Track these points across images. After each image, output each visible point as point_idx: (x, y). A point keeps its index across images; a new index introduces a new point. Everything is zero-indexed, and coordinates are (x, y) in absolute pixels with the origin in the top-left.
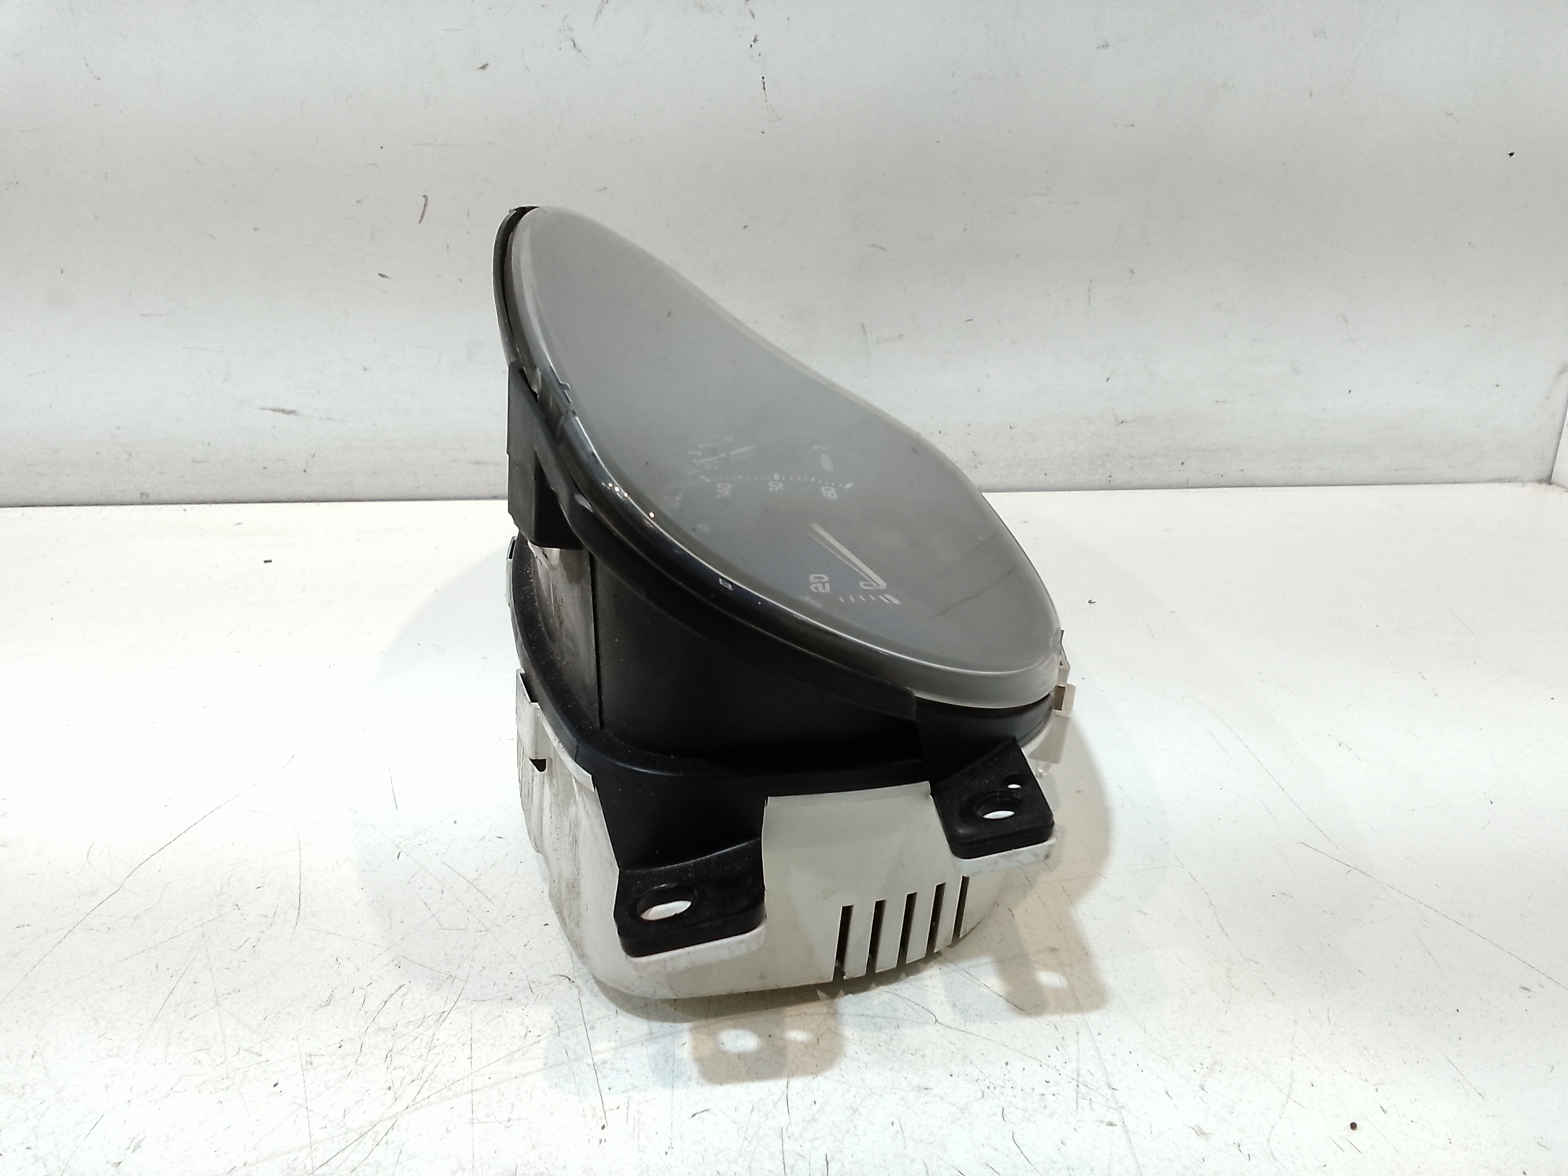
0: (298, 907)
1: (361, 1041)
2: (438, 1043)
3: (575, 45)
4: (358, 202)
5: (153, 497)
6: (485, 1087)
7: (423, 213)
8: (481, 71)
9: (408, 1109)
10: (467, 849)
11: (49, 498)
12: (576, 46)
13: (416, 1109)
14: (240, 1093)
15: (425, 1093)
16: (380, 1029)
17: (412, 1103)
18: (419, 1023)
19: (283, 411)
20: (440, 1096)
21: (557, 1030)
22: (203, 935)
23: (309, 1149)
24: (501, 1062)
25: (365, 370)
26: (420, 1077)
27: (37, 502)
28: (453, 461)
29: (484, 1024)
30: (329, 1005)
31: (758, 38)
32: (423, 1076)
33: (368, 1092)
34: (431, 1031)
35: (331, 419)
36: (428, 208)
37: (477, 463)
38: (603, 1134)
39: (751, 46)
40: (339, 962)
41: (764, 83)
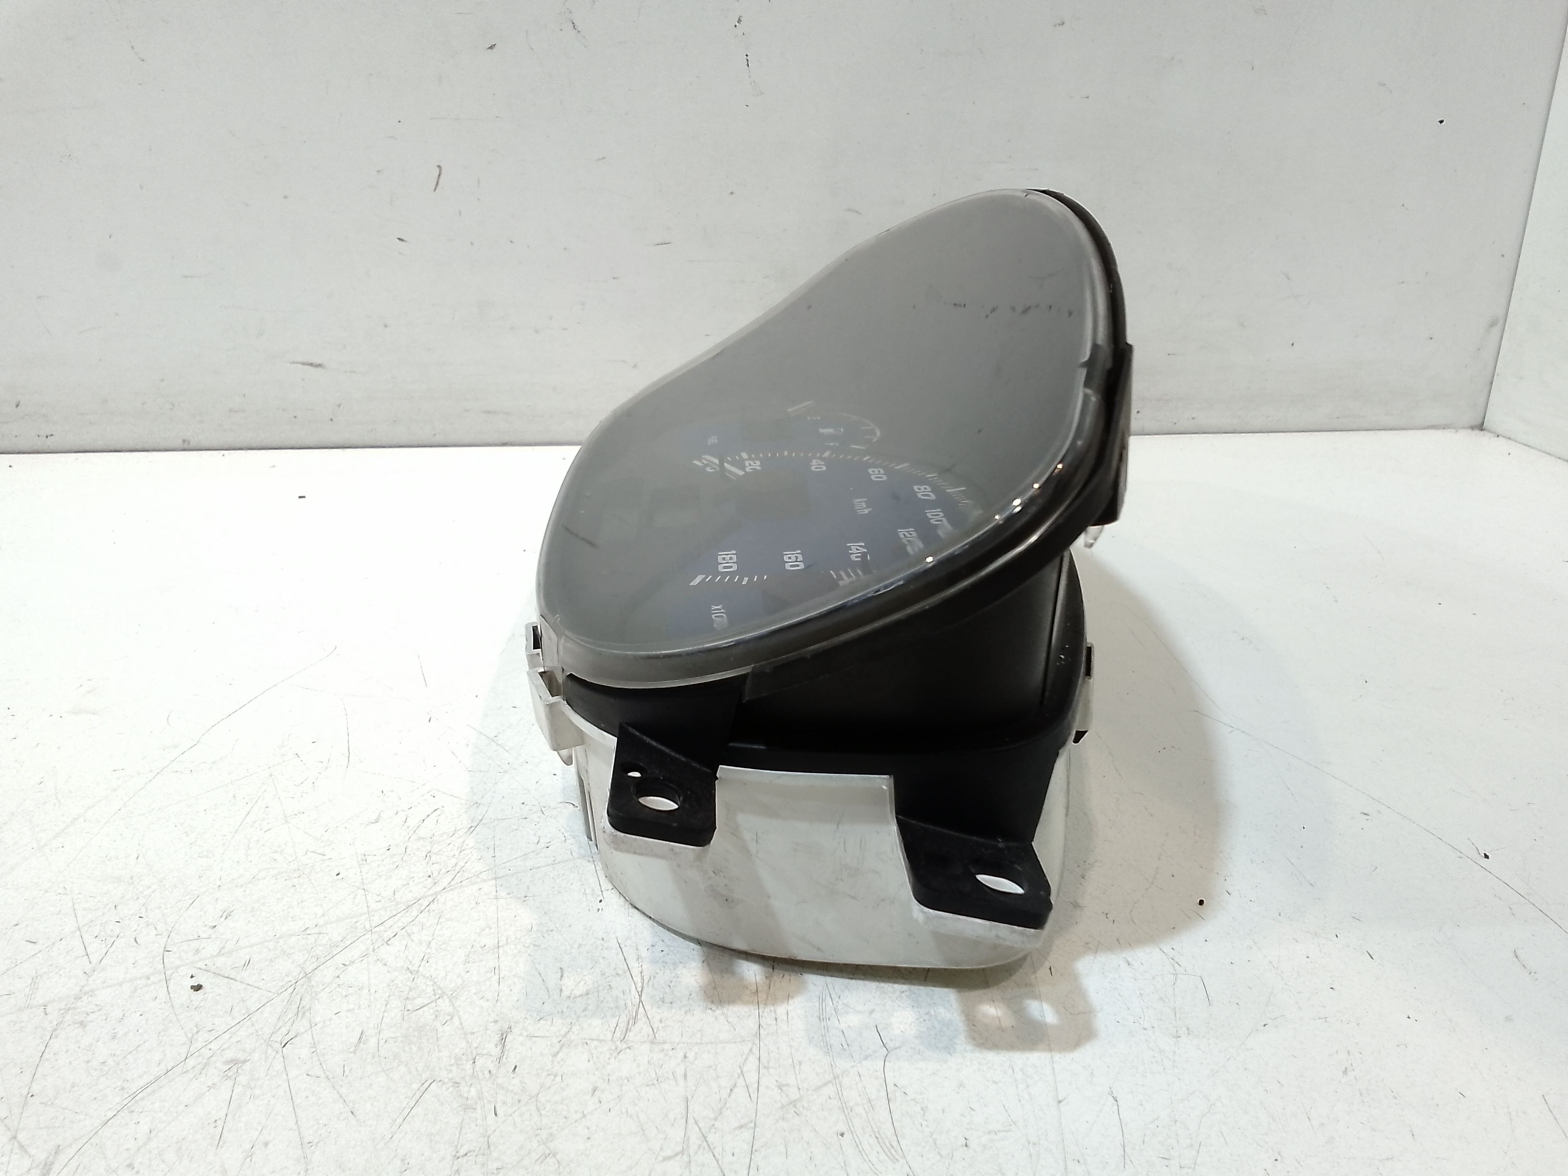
0: (348, 755)
1: (405, 846)
2: (468, 847)
3: (574, 27)
4: (379, 171)
5: (193, 444)
6: (506, 875)
7: (438, 182)
8: (489, 50)
9: (445, 890)
10: (488, 715)
11: (100, 444)
12: (576, 27)
13: (451, 890)
14: (310, 880)
15: (458, 879)
16: (420, 838)
17: (449, 886)
18: (452, 834)
19: (311, 365)
20: (470, 881)
21: (564, 839)
22: (271, 775)
23: (367, 915)
24: (518, 859)
25: (386, 326)
26: (454, 868)
27: (88, 448)
28: (466, 411)
29: (504, 834)
30: (377, 822)
31: (742, 19)
32: (456, 868)
33: (413, 879)
34: (461, 840)
35: (355, 372)
36: (442, 177)
37: (488, 412)
38: (600, 906)
39: (736, 26)
40: (384, 793)
41: (747, 60)
